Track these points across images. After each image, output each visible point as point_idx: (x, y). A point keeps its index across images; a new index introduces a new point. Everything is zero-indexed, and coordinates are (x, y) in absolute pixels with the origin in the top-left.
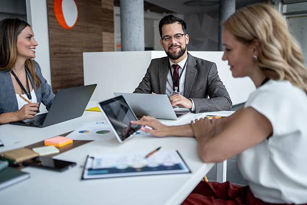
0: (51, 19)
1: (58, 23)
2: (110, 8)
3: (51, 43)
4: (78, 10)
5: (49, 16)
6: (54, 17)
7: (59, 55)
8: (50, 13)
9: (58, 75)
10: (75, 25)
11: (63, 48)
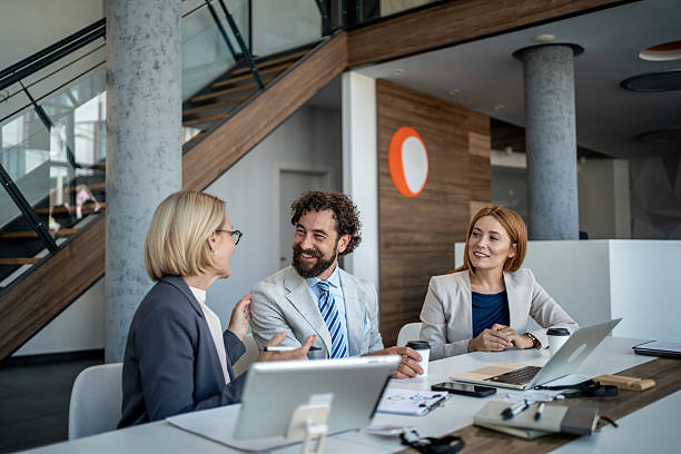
0: (384, 179)
1: (394, 186)
2: (483, 153)
3: (382, 225)
4: (430, 162)
5: (379, 174)
6: (389, 175)
7: (393, 248)
8: (383, 169)
9: (392, 288)
10: (423, 190)
11: (401, 235)
